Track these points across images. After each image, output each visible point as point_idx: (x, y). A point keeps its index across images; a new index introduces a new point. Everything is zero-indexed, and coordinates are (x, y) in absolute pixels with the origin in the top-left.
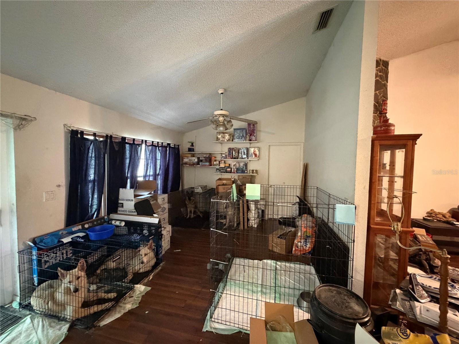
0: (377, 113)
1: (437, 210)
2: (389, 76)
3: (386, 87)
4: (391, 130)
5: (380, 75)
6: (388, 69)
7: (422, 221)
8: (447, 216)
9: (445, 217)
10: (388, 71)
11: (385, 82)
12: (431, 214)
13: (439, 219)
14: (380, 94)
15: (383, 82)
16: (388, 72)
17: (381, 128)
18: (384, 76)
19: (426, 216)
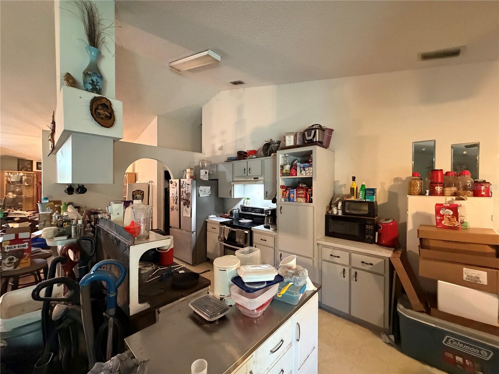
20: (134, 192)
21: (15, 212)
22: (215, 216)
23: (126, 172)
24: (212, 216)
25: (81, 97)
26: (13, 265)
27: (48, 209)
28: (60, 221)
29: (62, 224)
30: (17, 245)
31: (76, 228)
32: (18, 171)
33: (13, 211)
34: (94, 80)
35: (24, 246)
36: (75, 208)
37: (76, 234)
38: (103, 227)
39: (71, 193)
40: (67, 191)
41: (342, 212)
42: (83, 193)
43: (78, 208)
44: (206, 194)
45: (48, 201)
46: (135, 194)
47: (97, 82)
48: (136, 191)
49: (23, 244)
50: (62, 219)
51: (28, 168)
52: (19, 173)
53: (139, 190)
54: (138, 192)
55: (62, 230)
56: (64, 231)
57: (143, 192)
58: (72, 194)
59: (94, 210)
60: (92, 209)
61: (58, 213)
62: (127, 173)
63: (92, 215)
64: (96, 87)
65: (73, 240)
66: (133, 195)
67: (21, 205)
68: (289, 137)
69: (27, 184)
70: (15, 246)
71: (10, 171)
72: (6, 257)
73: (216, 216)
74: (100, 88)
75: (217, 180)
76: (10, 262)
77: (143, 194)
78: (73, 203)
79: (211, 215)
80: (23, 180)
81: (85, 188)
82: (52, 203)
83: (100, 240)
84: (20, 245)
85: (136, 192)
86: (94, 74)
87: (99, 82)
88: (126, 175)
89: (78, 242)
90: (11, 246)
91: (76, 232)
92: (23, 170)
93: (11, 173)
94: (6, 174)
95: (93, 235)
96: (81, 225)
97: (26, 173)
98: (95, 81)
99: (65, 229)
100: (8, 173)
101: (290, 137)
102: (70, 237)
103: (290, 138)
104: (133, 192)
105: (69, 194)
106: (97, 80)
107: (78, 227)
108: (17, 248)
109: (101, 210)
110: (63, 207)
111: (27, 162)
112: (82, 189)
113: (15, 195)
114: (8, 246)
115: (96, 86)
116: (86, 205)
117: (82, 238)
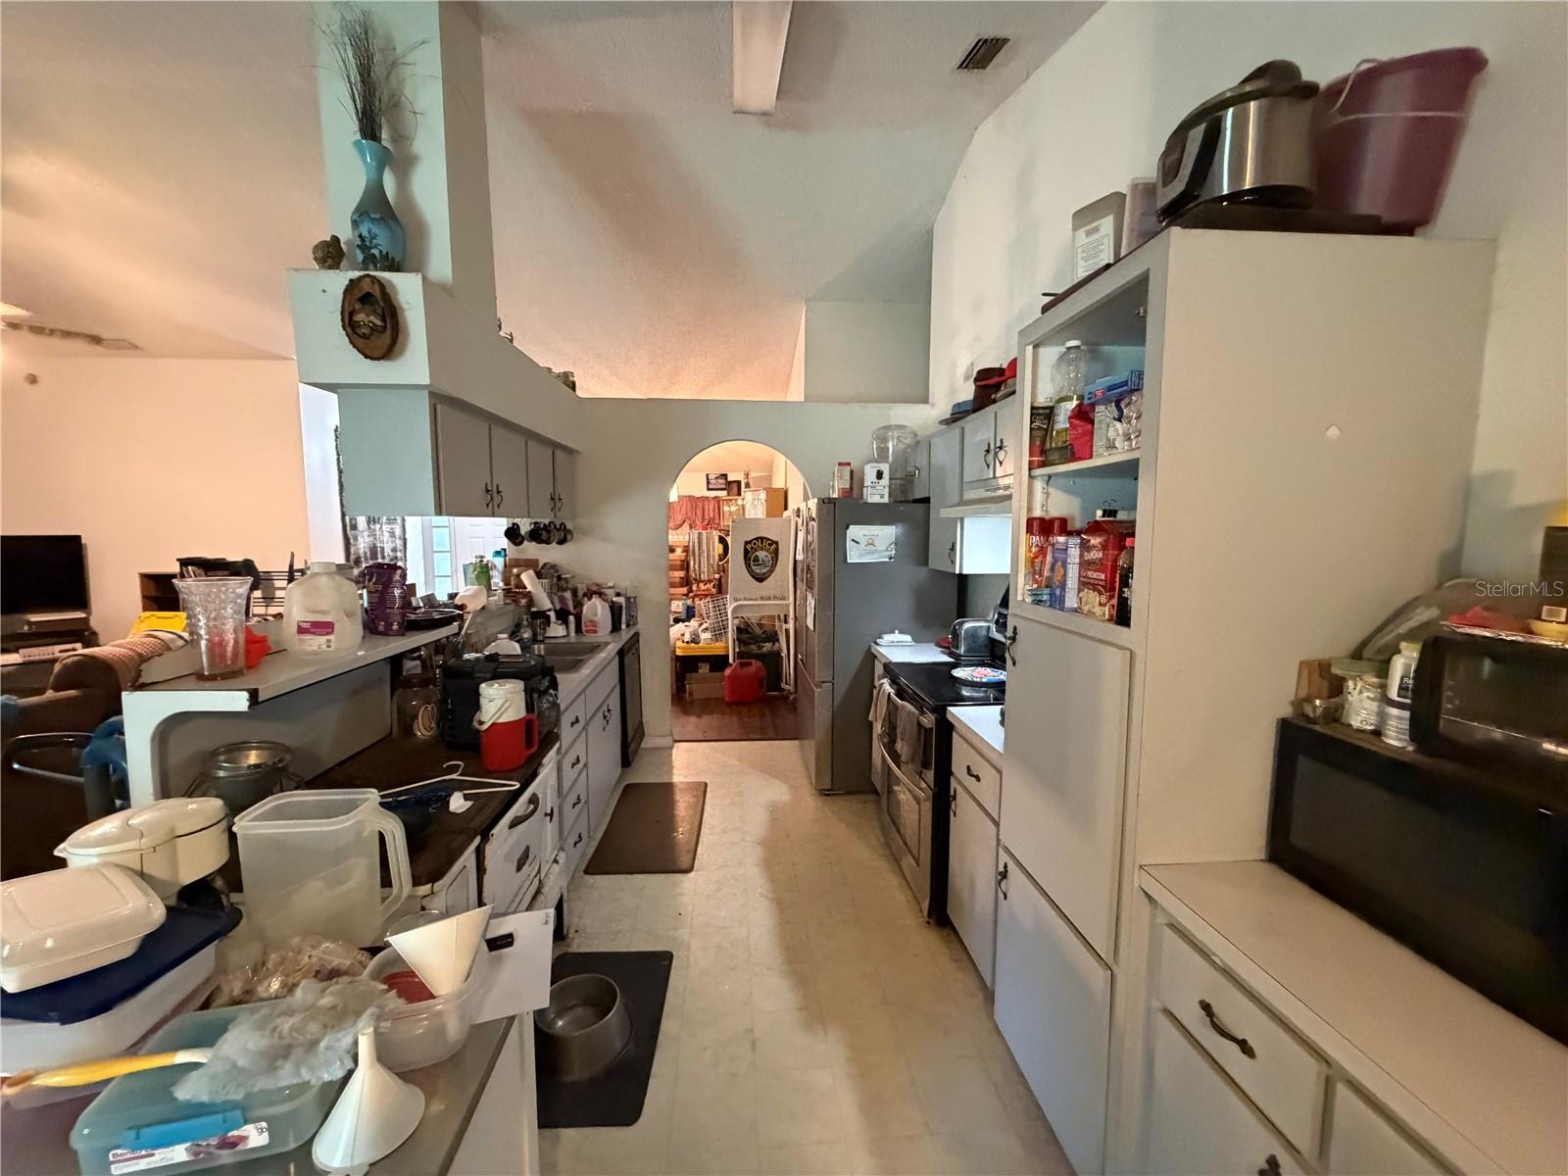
20: (750, 542)
22: (908, 638)
24: (897, 637)
25: (324, 291)
34: (365, 233)
41: (1406, 725)
44: (872, 552)
46: (752, 548)
47: (374, 237)
48: (755, 539)
53: (762, 539)
54: (762, 543)
57: (777, 543)
64: (373, 251)
66: (746, 552)
68: (1089, 233)
73: (914, 640)
74: (381, 252)
75: (926, 500)
77: (777, 549)
79: (893, 632)
85: (755, 544)
86: (362, 218)
87: (376, 236)
98: (367, 235)
101: (1096, 230)
103: (1095, 236)
104: (746, 543)
106: (369, 232)
115: (371, 248)
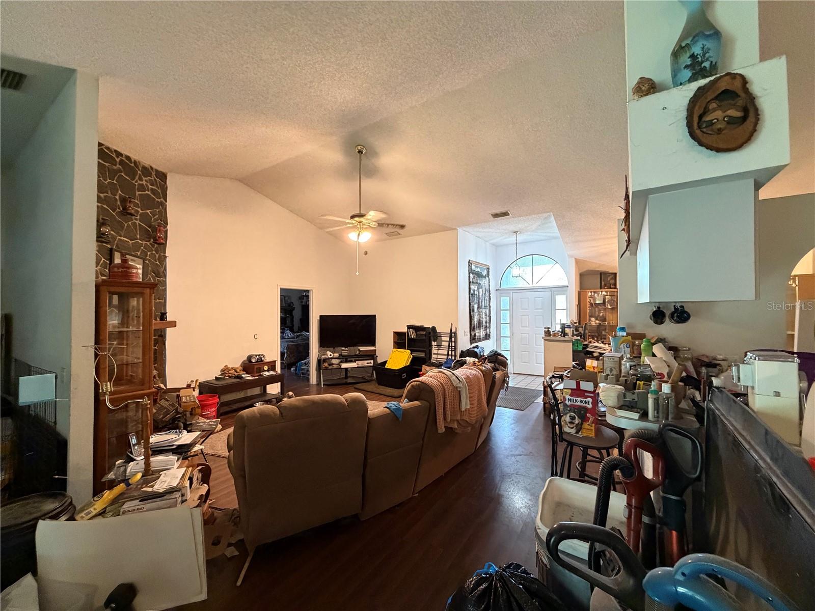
0: (150, 241)
1: (230, 366)
2: (168, 193)
3: (165, 207)
4: (131, 273)
5: (152, 189)
6: (166, 183)
7: (214, 382)
8: (238, 370)
9: (237, 372)
10: (165, 186)
11: (162, 200)
12: (225, 370)
13: (231, 375)
14: (154, 216)
15: (159, 200)
16: (167, 188)
17: (118, 269)
18: (160, 191)
19: (220, 375)
21: (596, 344)
23: (793, 274)
25: (665, 108)
26: (575, 428)
27: (623, 347)
28: (633, 375)
29: (635, 382)
30: (579, 399)
31: (656, 401)
32: (601, 289)
33: (594, 343)
35: (587, 403)
36: (669, 350)
37: (658, 413)
38: (723, 415)
39: (659, 321)
40: (652, 318)
42: (684, 323)
43: (674, 349)
45: (625, 334)
49: (586, 400)
50: (636, 373)
51: (611, 284)
52: (602, 292)
55: (629, 397)
56: (633, 399)
58: (662, 323)
59: (707, 357)
60: (703, 355)
61: (630, 359)
62: (796, 276)
63: (703, 368)
65: (652, 426)
67: (605, 335)
69: (610, 306)
70: (577, 399)
71: (593, 290)
72: (567, 413)
76: (571, 421)
78: (666, 340)
80: (606, 300)
81: (686, 312)
82: (630, 338)
83: (717, 448)
84: (582, 399)
87: (709, 49)
88: (791, 282)
89: (661, 432)
90: (573, 398)
91: (657, 408)
92: (606, 288)
93: (594, 292)
94: (590, 294)
95: (697, 425)
96: (668, 395)
97: (610, 292)
99: (635, 397)
100: (591, 292)
102: (644, 416)
105: (656, 323)
107: (661, 400)
108: (579, 403)
109: (723, 360)
110: (644, 347)
111: (609, 276)
112: (681, 315)
113: (597, 322)
114: (570, 398)
116: (689, 347)
117: (670, 428)
